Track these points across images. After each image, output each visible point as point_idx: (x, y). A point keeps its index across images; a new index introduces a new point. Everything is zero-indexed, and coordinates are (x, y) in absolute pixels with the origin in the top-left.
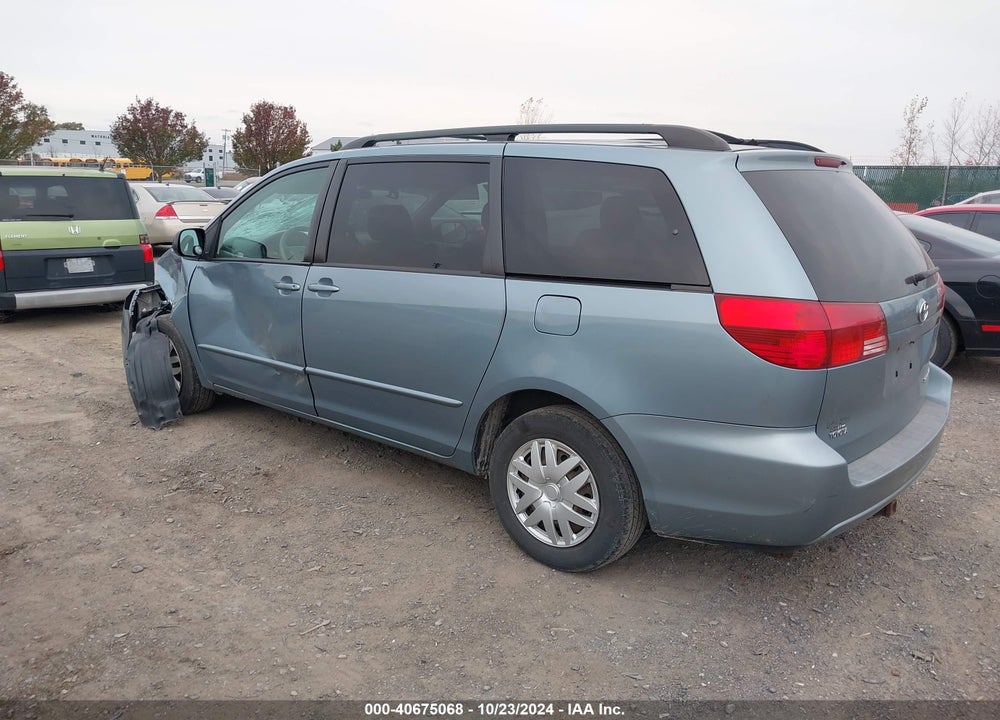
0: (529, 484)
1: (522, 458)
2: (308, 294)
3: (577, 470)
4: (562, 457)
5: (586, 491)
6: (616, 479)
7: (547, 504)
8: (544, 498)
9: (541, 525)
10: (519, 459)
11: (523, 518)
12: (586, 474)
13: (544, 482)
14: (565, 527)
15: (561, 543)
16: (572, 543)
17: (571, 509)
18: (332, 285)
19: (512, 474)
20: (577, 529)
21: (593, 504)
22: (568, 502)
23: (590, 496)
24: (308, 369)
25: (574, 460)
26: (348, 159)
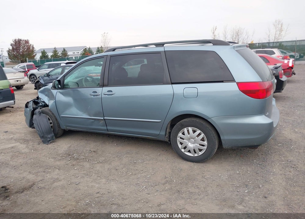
0: (184, 140)
1: (181, 134)
2: (103, 96)
3: (199, 134)
4: (194, 132)
5: (203, 140)
6: (212, 135)
7: (191, 146)
8: (189, 144)
9: (189, 151)
10: (180, 134)
11: (183, 150)
12: (202, 135)
13: (189, 139)
14: (197, 151)
15: (196, 155)
16: (200, 154)
17: (198, 145)
18: (112, 92)
19: (178, 139)
20: (200, 150)
21: (205, 143)
22: (198, 143)
23: (204, 141)
24: (105, 118)
25: (198, 132)
26: (110, 55)
